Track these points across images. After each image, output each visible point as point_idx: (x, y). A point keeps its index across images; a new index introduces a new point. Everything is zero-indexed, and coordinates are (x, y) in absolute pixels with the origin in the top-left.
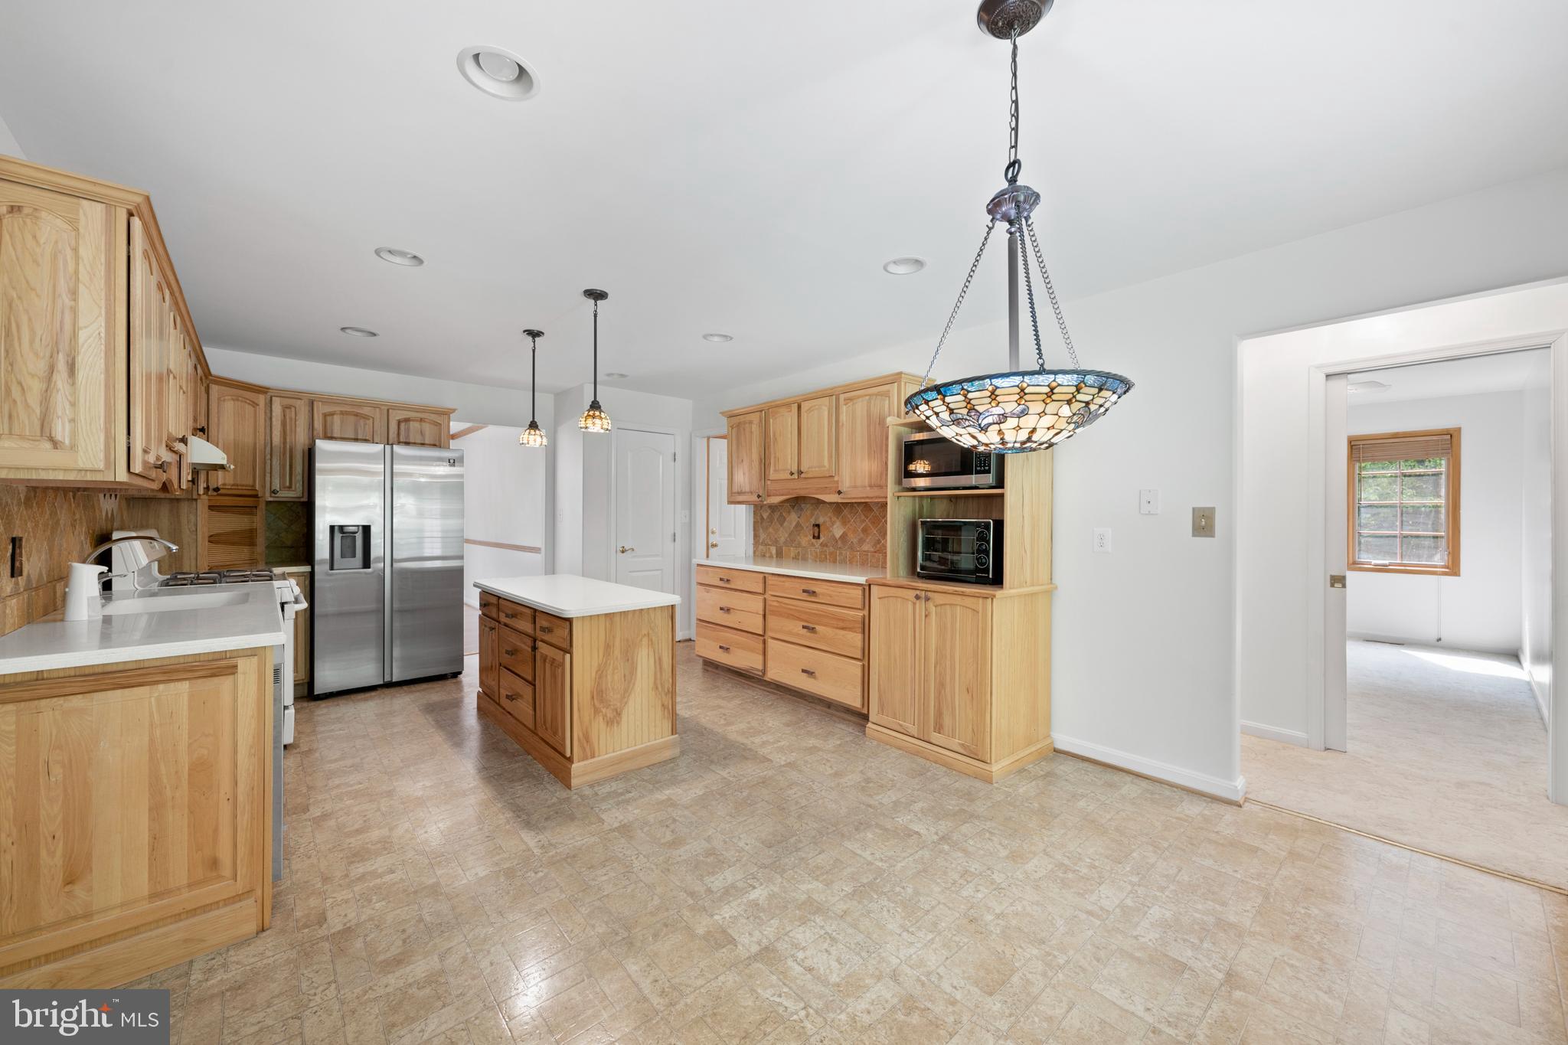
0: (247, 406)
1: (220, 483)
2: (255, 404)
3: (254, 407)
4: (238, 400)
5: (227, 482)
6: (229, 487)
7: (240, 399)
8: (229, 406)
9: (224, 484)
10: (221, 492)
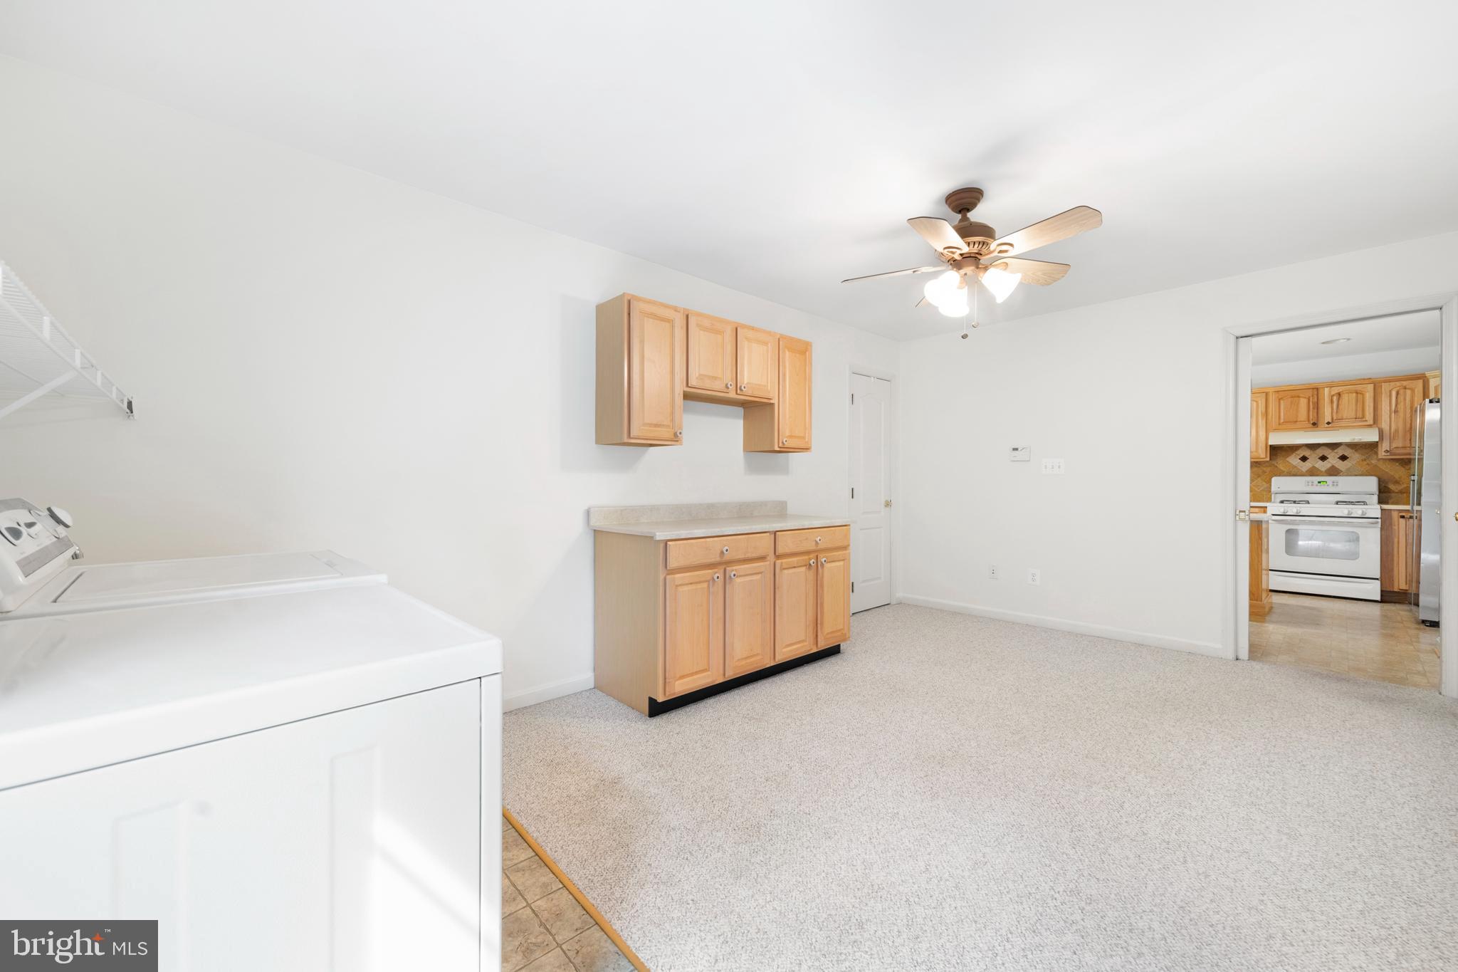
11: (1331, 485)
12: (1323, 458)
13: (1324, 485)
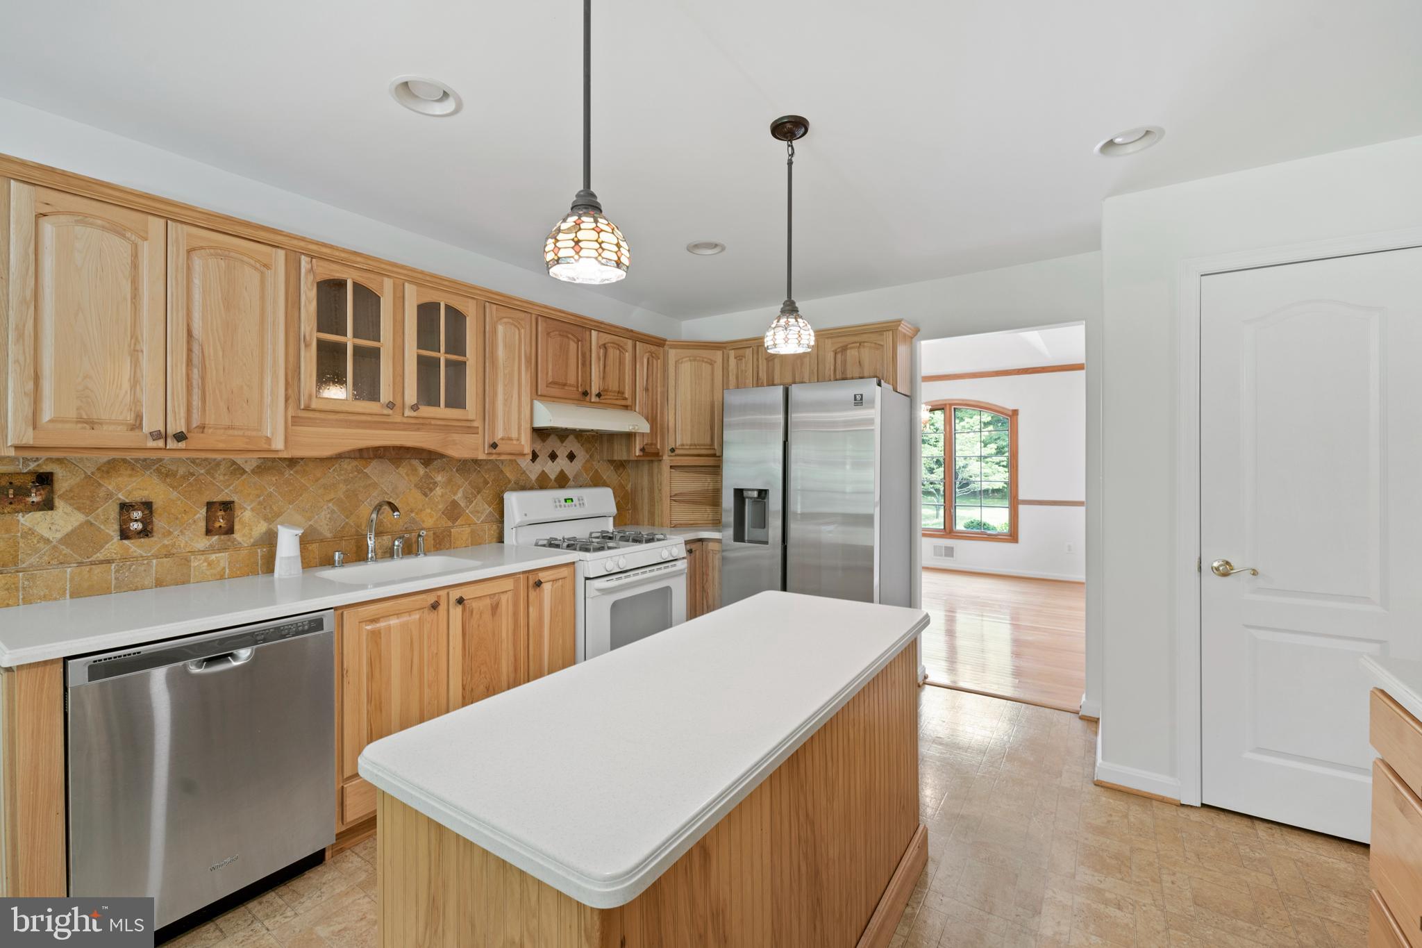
0: (704, 364)
1: (679, 443)
2: (712, 363)
3: (711, 364)
4: (695, 360)
5: (685, 443)
6: (688, 447)
7: (698, 358)
8: (686, 368)
9: (683, 445)
10: (677, 452)
11: (578, 505)
12: (553, 456)
13: (572, 505)
